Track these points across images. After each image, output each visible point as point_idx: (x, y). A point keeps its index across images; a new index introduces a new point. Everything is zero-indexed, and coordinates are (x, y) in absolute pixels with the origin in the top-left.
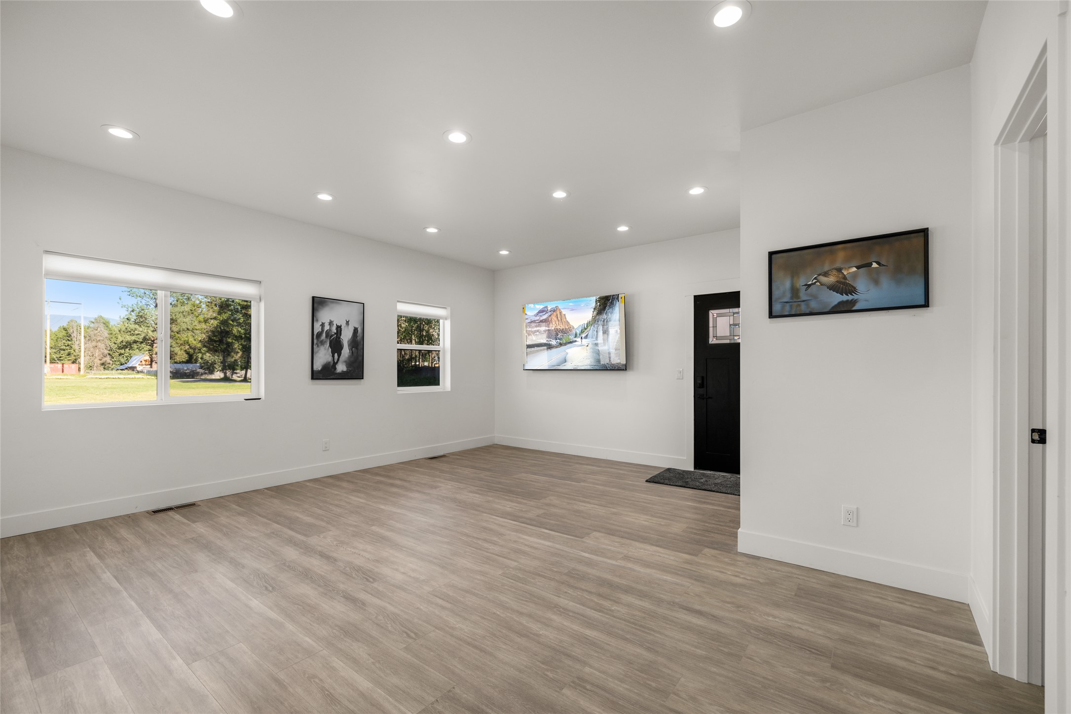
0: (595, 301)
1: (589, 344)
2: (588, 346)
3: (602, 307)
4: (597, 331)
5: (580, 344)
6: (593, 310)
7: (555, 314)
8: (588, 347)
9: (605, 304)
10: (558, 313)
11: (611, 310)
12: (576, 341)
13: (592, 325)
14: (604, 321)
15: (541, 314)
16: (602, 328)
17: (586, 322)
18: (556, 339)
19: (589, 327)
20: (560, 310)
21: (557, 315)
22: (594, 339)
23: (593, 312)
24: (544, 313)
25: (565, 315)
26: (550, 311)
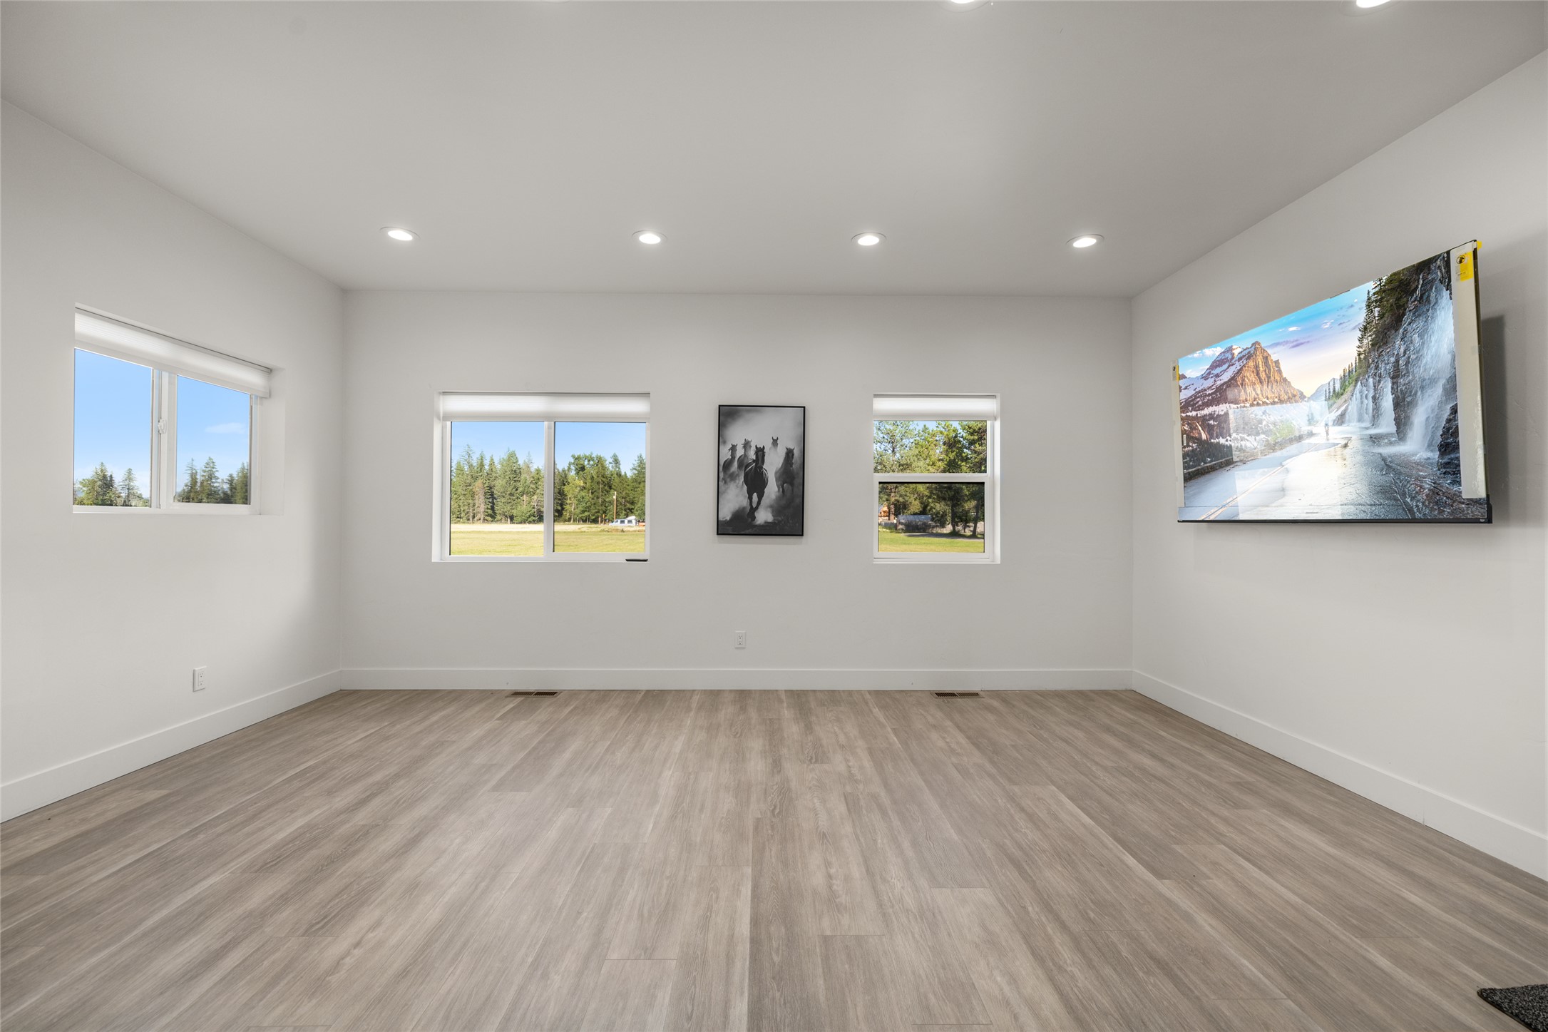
0: (1364, 305)
1: (1350, 439)
2: (1346, 446)
3: (1387, 319)
4: (1374, 398)
5: (1324, 441)
6: (1359, 334)
7: (1251, 364)
8: (1347, 450)
9: (1399, 307)
10: (1260, 359)
11: (1420, 323)
12: (1311, 434)
13: (1357, 381)
14: (1397, 361)
15: (1218, 371)
16: (1390, 385)
17: (1338, 374)
18: (1258, 434)
19: (1349, 389)
20: (1263, 351)
21: (1257, 367)
22: (1367, 424)
23: (1361, 340)
24: (1225, 366)
25: (1277, 363)
26: (1240, 359)
